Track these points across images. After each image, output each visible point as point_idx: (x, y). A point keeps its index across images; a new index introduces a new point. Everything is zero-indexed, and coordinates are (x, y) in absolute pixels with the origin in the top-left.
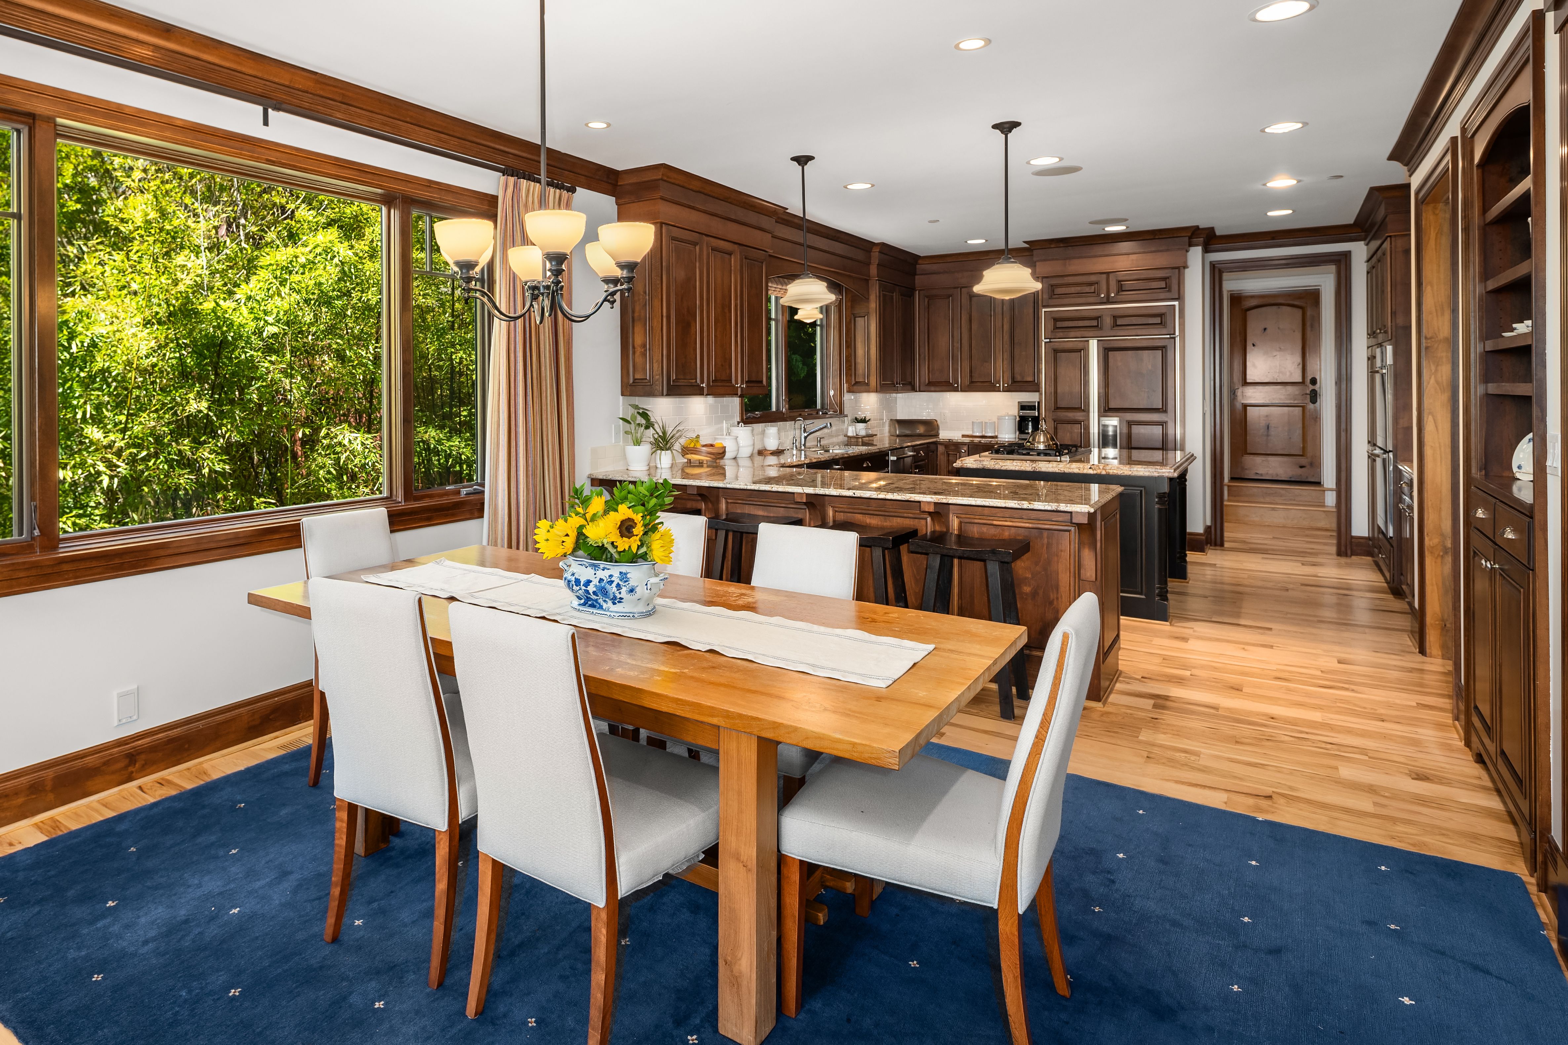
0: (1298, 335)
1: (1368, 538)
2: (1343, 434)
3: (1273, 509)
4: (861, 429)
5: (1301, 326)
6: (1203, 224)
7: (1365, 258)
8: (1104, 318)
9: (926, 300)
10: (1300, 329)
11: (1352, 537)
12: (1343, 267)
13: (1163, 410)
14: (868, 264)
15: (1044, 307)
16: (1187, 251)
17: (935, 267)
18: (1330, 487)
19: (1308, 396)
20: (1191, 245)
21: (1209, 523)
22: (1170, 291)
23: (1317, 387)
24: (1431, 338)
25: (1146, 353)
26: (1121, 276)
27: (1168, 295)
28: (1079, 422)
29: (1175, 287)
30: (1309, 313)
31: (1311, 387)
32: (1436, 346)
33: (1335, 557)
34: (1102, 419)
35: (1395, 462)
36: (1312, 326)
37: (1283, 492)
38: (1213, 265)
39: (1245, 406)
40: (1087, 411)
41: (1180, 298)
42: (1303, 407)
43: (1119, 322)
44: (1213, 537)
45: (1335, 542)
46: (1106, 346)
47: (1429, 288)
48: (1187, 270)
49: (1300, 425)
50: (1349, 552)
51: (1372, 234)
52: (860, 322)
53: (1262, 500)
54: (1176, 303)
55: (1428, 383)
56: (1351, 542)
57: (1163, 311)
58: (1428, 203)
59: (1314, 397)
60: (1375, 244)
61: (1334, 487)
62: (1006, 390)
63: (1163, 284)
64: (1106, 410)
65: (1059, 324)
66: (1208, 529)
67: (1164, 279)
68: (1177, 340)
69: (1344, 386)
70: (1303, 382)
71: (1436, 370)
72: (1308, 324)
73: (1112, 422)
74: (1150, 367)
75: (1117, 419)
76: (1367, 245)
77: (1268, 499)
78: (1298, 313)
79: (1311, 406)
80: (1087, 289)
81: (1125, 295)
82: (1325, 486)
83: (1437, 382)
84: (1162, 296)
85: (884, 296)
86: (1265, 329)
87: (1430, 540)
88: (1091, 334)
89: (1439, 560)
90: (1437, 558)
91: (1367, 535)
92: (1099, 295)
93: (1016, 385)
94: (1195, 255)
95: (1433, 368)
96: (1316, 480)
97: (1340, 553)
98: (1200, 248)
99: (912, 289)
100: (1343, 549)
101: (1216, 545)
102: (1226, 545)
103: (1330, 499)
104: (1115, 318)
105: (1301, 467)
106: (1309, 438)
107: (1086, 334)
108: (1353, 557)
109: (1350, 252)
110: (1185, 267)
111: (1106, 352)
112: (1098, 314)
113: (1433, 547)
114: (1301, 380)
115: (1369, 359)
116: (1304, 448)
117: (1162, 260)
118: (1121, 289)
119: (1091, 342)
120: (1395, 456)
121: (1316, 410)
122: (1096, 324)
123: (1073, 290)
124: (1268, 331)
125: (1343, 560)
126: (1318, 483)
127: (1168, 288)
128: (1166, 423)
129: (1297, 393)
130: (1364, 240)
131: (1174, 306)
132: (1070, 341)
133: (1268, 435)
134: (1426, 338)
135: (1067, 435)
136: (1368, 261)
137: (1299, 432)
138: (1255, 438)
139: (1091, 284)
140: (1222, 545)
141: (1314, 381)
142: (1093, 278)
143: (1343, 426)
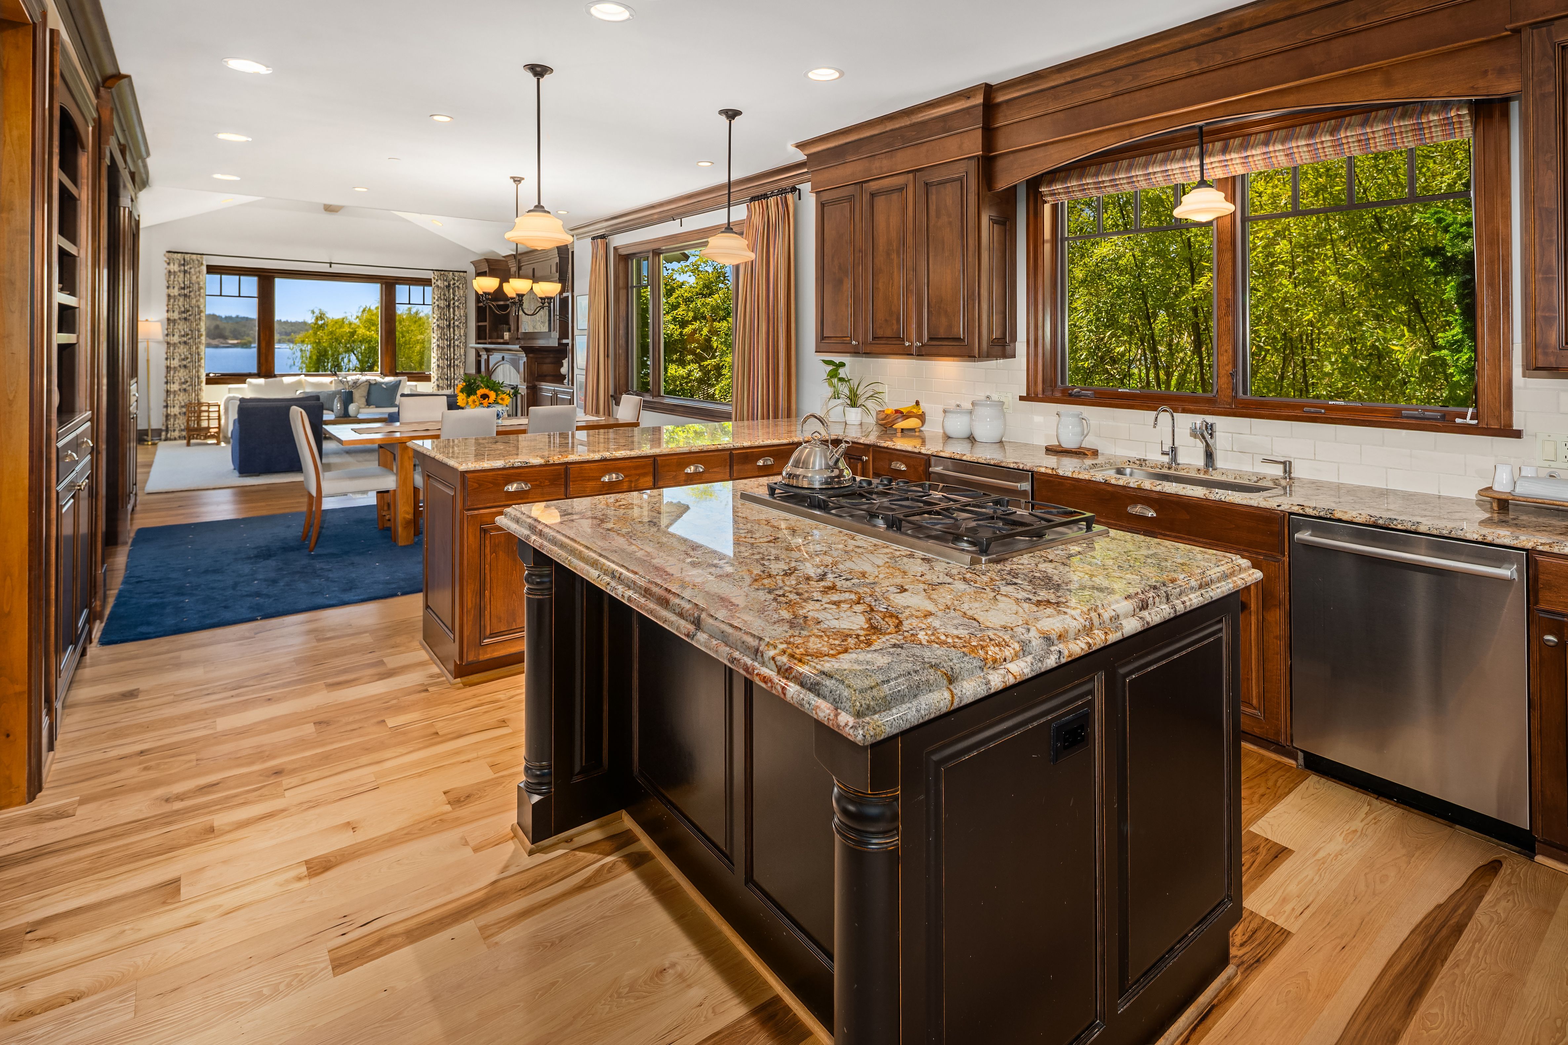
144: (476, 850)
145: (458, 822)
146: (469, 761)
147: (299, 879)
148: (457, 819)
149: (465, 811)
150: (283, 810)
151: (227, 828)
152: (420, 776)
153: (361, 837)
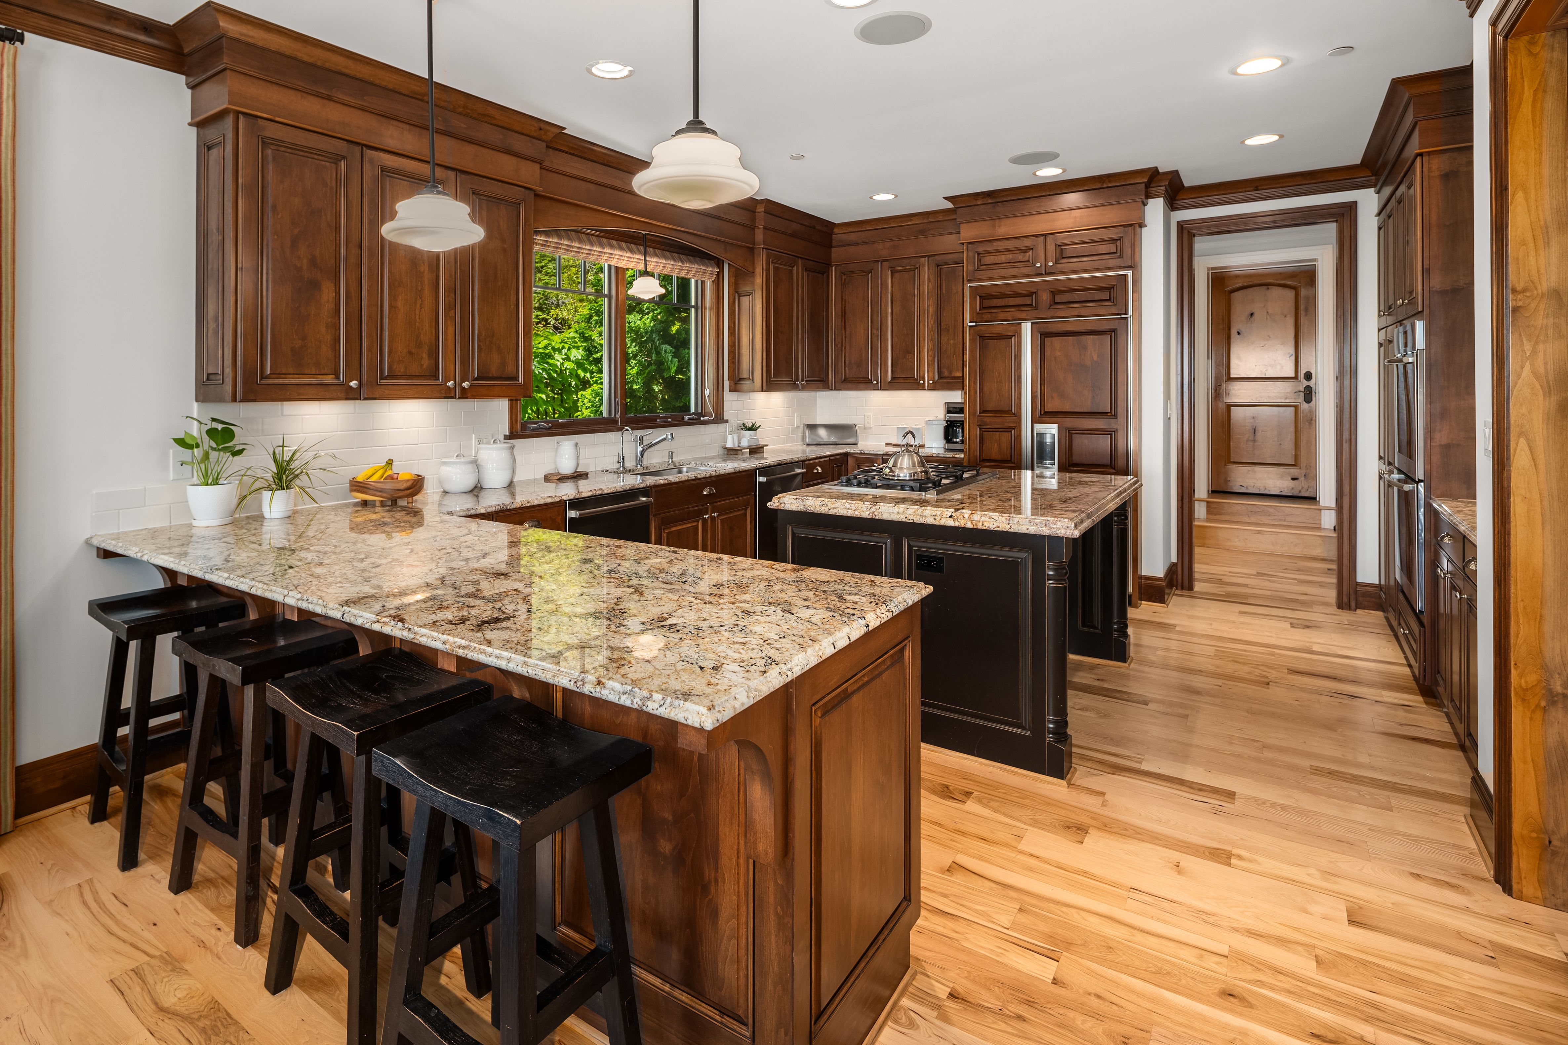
0: (1291, 322)
1: (1379, 587)
2: (1346, 446)
3: (1259, 532)
4: (746, 439)
5: (1293, 310)
6: (1164, 167)
7: (1375, 210)
8: (1040, 293)
9: (843, 277)
10: (1293, 314)
11: (1358, 584)
12: (1347, 223)
13: (1112, 414)
14: (753, 228)
15: (970, 281)
16: (1144, 204)
17: (853, 237)
18: (1327, 505)
19: (1302, 394)
20: (1148, 196)
21: (1174, 559)
22: (1121, 257)
23: (1312, 383)
24: (1524, 290)
25: (1090, 339)
26: (1062, 239)
27: (1118, 262)
28: (1009, 430)
29: (1128, 251)
30: (1303, 292)
31: (1306, 383)
32: (1533, 305)
33: (1334, 609)
34: (1036, 426)
35: (1427, 497)
36: (1306, 310)
37: (1271, 510)
38: (1181, 225)
39: (1229, 406)
40: (1018, 416)
41: (1134, 266)
42: (1295, 406)
43: (1059, 299)
44: (1179, 577)
45: (1334, 580)
46: (1042, 330)
47: (1520, 195)
48: (1144, 229)
49: (1292, 429)
50: (1353, 604)
51: (1383, 178)
52: (745, 301)
53: (1247, 520)
54: (1129, 273)
55: (1519, 376)
56: (1356, 592)
57: (1113, 283)
58: (1519, 34)
59: (1309, 394)
60: (1387, 191)
61: (1333, 505)
62: (932, 388)
63: (1112, 248)
64: (1042, 415)
65: (988, 303)
66: (1172, 570)
67: (1114, 241)
68: (1131, 322)
69: (1347, 382)
70: (1296, 378)
71: (1534, 352)
72: (1302, 307)
73: (1051, 430)
74: (1095, 358)
75: (1056, 426)
76: (1378, 192)
77: (1253, 519)
78: (1290, 294)
79: (1305, 406)
80: (1020, 257)
81: (1067, 264)
82: (1321, 503)
83: (1535, 374)
84: (1112, 263)
85: (776, 269)
86: (1252, 314)
87: (1521, 676)
88: (1024, 315)
89: (1538, 715)
90: (1533, 711)
91: (1376, 581)
92: (1034, 265)
93: (944, 383)
94: (1155, 208)
95: (1528, 347)
96: (1311, 495)
97: (1341, 605)
98: (1160, 201)
99: (828, 265)
100: (1345, 599)
101: (1182, 588)
102: (1198, 587)
103: (1329, 520)
104: (1054, 293)
105: (1293, 479)
106: (1303, 444)
107: (1018, 315)
108: (1359, 611)
109: (1356, 202)
110: (1141, 225)
111: (1042, 337)
112: (1033, 290)
113: (1525, 690)
114: (1293, 375)
115: (1380, 345)
116: (1296, 457)
117: (1111, 215)
118: (1061, 255)
119: (1023, 325)
120: (1428, 489)
121: (1311, 411)
122: (1029, 302)
123: (1003, 258)
124: (1256, 316)
125: (1346, 616)
126: (1313, 499)
127: (1119, 254)
128: (1115, 431)
129: (1289, 390)
130: (1374, 186)
131: (1126, 275)
132: (998, 326)
133: (1254, 441)
134: (1514, 291)
135: (996, 446)
136: (1379, 214)
137: (1291, 436)
138: (1240, 445)
139: (1025, 251)
140: (1191, 588)
141: (1308, 376)
142: (1028, 243)
143: (1346, 435)
144: (1103, 794)
145: (1095, 817)
146: (1032, 855)
147: (1240, 857)
148: (1093, 819)
149: (1084, 819)
150: (1236, 930)
151: (1300, 949)
152: (1085, 872)
153: (1176, 856)
